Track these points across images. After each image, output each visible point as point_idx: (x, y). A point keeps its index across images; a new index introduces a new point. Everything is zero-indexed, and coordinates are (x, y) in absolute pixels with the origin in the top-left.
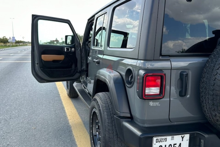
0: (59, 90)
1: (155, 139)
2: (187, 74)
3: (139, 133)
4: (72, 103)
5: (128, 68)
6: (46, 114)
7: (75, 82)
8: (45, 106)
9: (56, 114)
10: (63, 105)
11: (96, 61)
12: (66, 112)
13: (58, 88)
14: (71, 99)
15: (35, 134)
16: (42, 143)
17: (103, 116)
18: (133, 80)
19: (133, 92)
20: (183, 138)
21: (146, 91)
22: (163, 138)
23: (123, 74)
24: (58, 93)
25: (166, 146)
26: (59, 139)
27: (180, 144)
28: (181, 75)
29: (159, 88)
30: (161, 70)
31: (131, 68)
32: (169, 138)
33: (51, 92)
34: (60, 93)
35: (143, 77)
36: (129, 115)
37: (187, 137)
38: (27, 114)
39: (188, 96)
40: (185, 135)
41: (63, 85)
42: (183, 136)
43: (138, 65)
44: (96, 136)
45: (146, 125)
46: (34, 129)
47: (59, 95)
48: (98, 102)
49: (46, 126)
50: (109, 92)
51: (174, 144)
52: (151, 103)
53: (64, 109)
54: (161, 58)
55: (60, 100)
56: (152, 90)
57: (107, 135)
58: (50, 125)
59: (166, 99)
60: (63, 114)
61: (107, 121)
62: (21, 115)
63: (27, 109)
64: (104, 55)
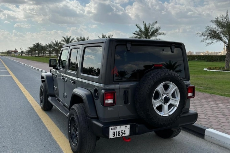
0: (31, 104)
1: (110, 128)
2: (128, 92)
3: (101, 125)
4: (47, 115)
5: (95, 88)
6: (27, 124)
7: (50, 97)
8: (24, 118)
9: (35, 124)
10: (39, 116)
11: (72, 81)
12: (44, 122)
13: (30, 103)
14: (45, 112)
15: (23, 138)
16: (31, 144)
17: (79, 119)
18: (98, 96)
19: (98, 102)
20: (126, 127)
21: (106, 102)
22: (115, 127)
23: (93, 92)
24: (32, 107)
25: (117, 132)
26: (43, 141)
27: (125, 131)
28: (125, 92)
29: (113, 99)
30: (114, 90)
31: (97, 88)
32: (118, 127)
33: (24, 106)
34: (33, 107)
35: (104, 94)
36: (96, 117)
37: (128, 126)
38: (10, 125)
39: (129, 104)
40: (127, 125)
41: (34, 100)
42: (126, 126)
43: (101, 86)
44: (73, 134)
45: (106, 121)
46: (21, 135)
47: (33, 108)
48: (75, 110)
49: (30, 133)
50: (83, 103)
51: (122, 131)
52: (109, 108)
53: (41, 119)
54: (113, 83)
55: (36, 113)
56: (109, 101)
57: (82, 131)
58: (33, 132)
59: (117, 106)
60: (42, 124)
61: (82, 122)
62: (5, 126)
63: (8, 121)
64: (78, 78)
